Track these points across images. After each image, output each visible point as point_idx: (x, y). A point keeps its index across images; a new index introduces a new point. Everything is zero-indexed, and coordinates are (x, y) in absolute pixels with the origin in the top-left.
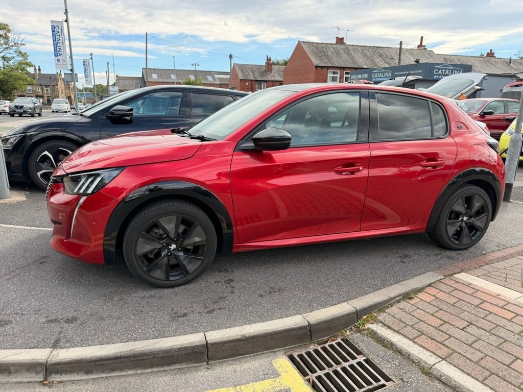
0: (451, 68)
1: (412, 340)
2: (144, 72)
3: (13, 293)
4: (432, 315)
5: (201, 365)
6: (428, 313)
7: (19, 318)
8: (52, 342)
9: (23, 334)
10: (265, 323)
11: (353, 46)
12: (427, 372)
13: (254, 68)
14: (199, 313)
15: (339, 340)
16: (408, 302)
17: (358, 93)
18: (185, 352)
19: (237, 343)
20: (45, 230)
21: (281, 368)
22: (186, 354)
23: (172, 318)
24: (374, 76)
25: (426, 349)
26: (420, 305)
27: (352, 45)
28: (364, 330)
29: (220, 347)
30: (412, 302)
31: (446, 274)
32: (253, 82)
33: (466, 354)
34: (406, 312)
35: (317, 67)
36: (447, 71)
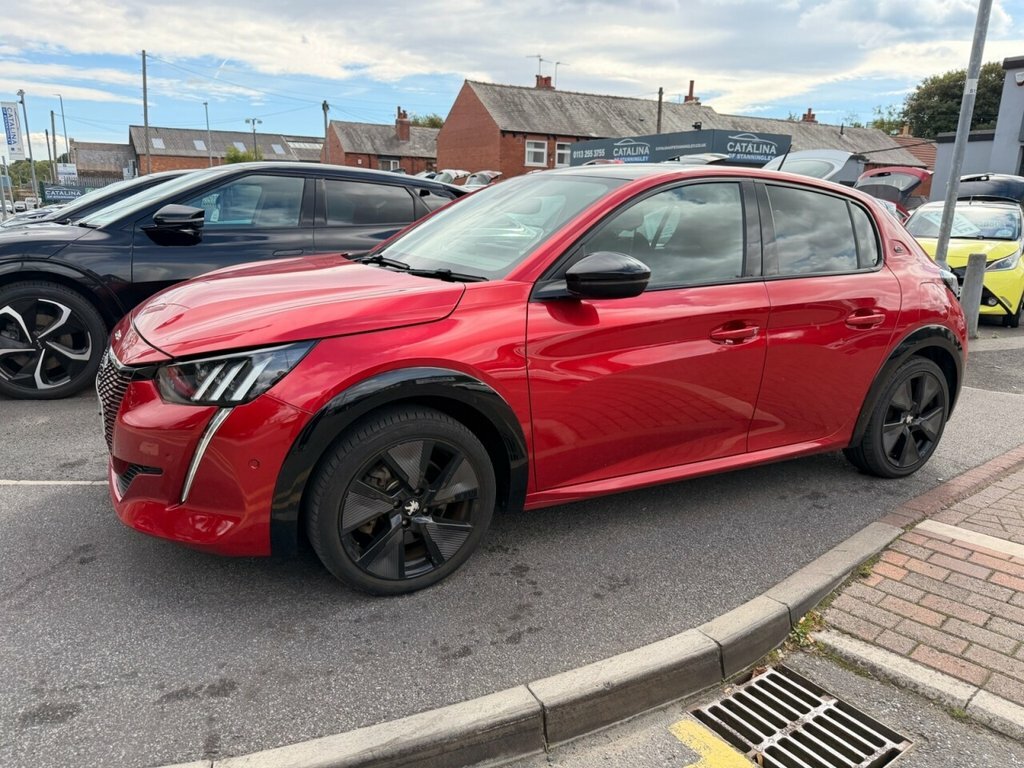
0: (757, 140)
1: (907, 656)
2: (133, 134)
3: (47, 638)
4: (917, 604)
5: (534, 756)
6: (910, 602)
7: (93, 695)
8: (201, 744)
9: (122, 734)
10: (635, 651)
11: (569, 93)
12: (960, 714)
13: (374, 131)
14: (493, 643)
15: (771, 671)
16: (863, 583)
17: (737, 185)
18: (501, 732)
19: (598, 700)
20: (57, 486)
21: (695, 742)
22: (505, 735)
23: (443, 659)
24: (617, 152)
25: (939, 670)
26: (887, 586)
27: (567, 93)
28: (808, 646)
29: (567, 713)
30: (872, 582)
31: (904, 524)
32: (372, 158)
33: (1013, 674)
34: (870, 603)
35: (504, 133)
36: (750, 145)
